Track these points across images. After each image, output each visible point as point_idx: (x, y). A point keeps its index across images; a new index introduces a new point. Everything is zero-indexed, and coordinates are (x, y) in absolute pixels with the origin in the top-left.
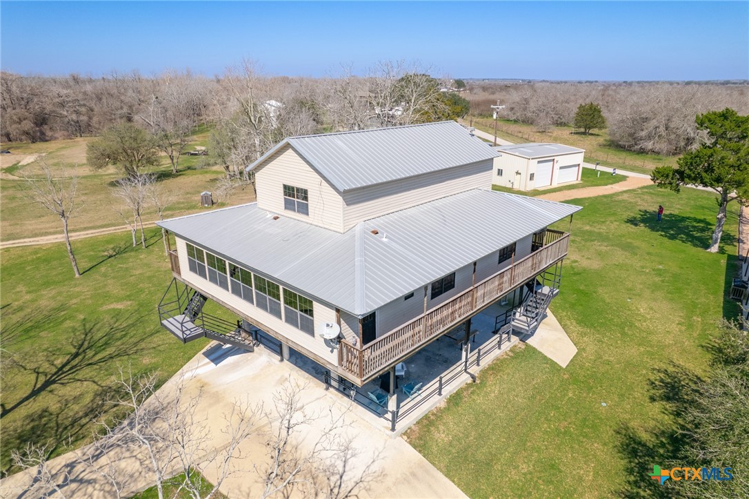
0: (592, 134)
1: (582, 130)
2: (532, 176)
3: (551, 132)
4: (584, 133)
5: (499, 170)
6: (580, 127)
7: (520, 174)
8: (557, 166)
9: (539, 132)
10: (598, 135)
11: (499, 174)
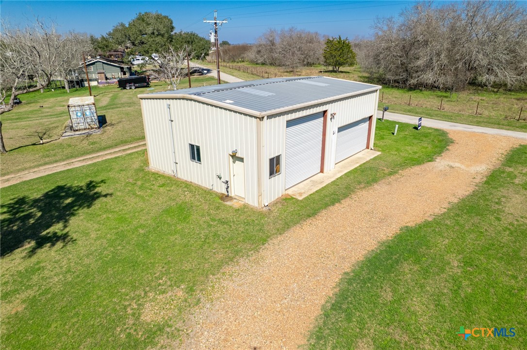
0: (342, 72)
1: (331, 68)
2: (275, 165)
3: (299, 72)
4: (333, 71)
5: (192, 146)
6: (329, 65)
7: (241, 160)
8: (332, 126)
9: (287, 72)
10: (349, 72)
11: (193, 158)
